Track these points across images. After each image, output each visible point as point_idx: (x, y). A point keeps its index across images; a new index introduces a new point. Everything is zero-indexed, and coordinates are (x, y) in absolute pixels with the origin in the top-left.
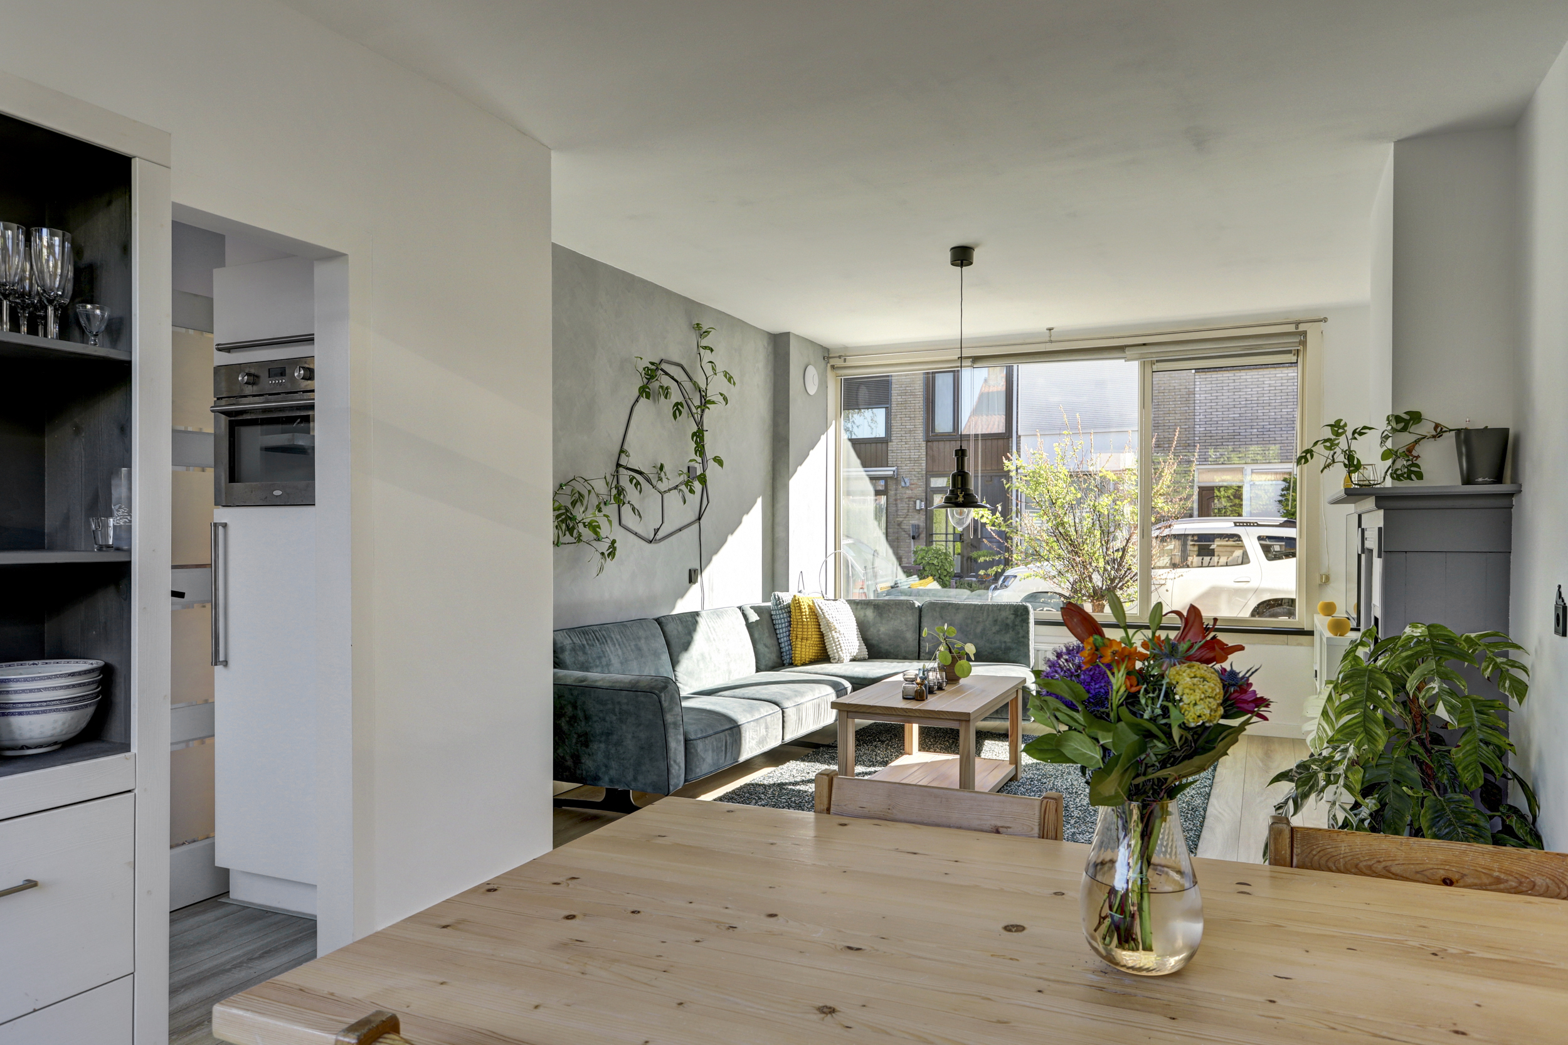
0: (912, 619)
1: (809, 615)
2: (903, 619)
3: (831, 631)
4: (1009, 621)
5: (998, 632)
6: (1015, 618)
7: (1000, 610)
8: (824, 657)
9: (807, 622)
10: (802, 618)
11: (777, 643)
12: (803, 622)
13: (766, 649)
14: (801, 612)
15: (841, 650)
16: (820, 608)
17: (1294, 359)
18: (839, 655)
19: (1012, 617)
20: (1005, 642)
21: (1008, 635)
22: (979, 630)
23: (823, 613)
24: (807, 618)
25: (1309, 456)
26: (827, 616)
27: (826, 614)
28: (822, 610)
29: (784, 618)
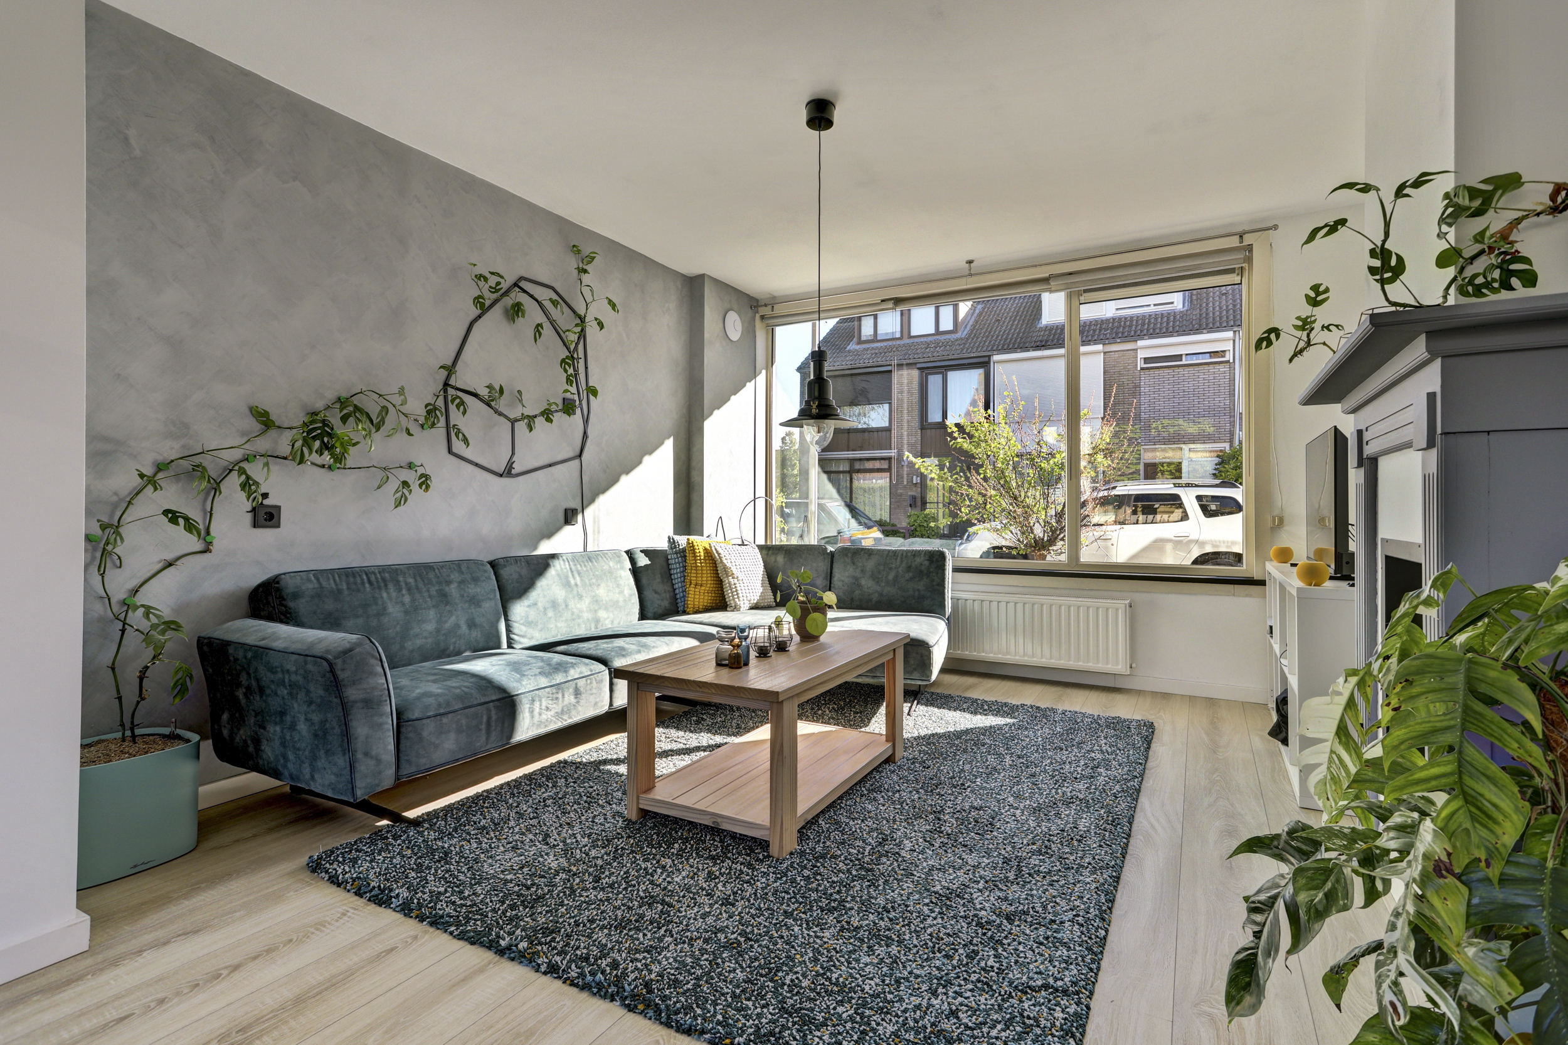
0: (822, 565)
1: (704, 559)
2: (814, 565)
3: (728, 576)
4: (923, 568)
5: (911, 579)
6: (930, 564)
7: (914, 556)
8: (721, 603)
9: (702, 567)
10: (696, 563)
11: (671, 590)
12: (697, 566)
13: (656, 596)
14: (695, 556)
15: (738, 598)
16: (717, 552)
17: (1237, 279)
18: (735, 602)
19: (927, 563)
20: (918, 590)
21: (922, 583)
22: (891, 577)
23: (720, 558)
24: (701, 563)
25: (1273, 336)
26: (725, 561)
27: (724, 559)
28: (719, 554)
29: (679, 563)
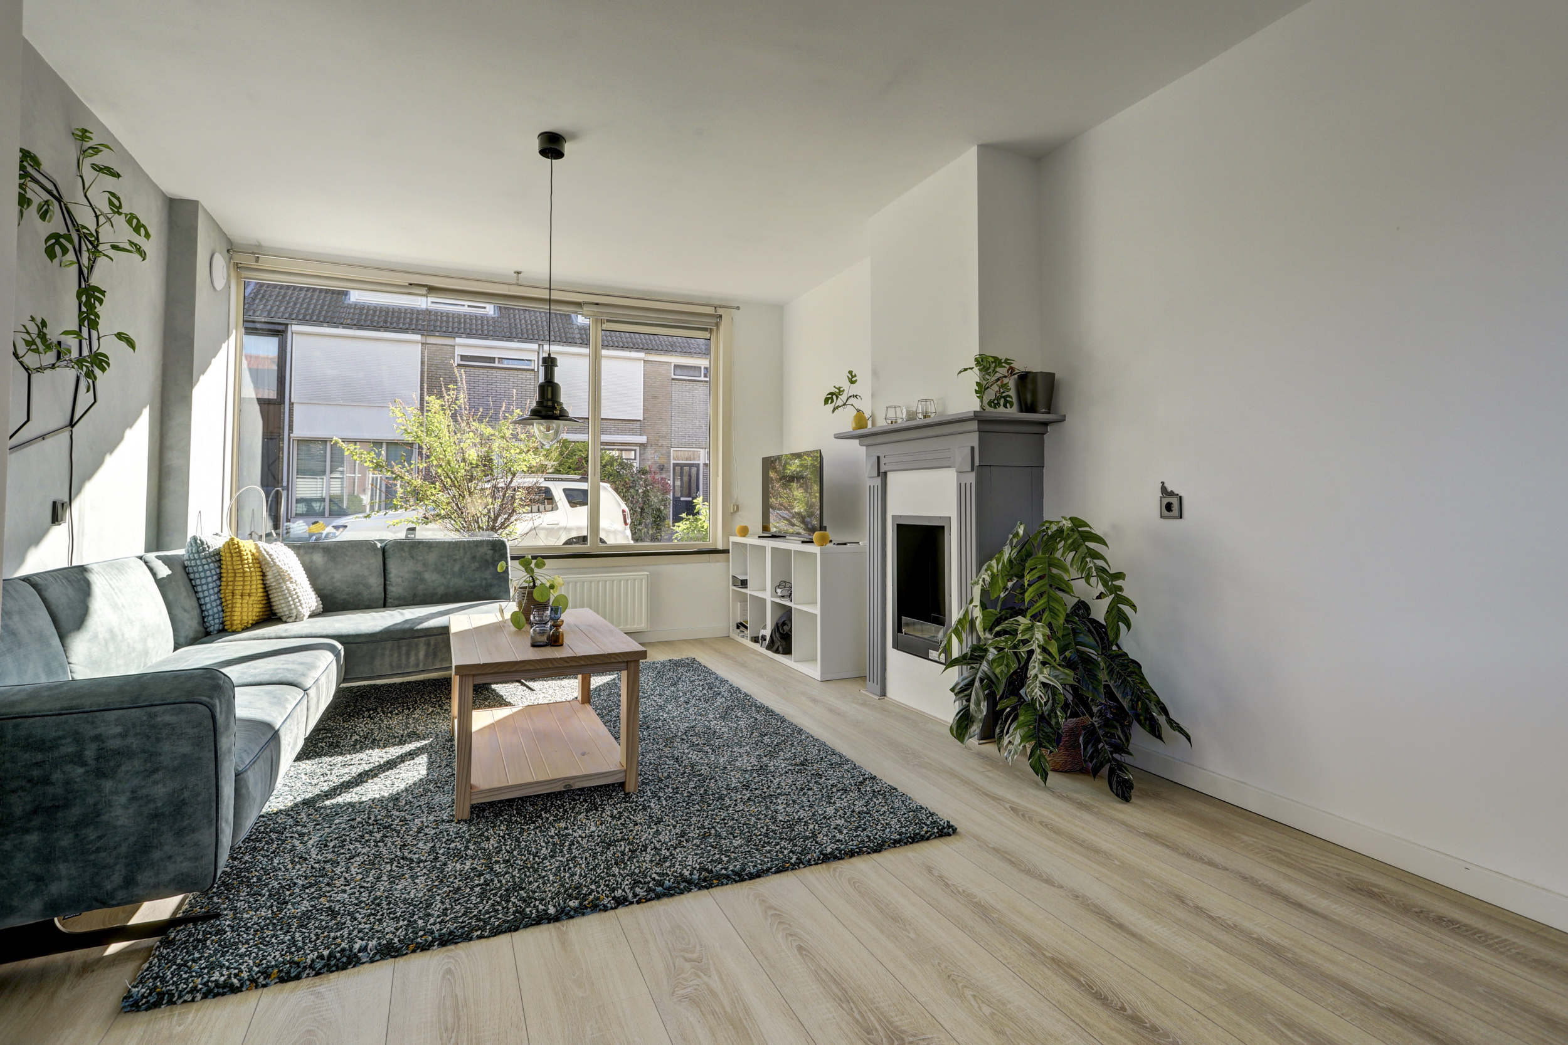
0: (376, 562)
1: (253, 563)
2: (365, 562)
3: (285, 581)
4: (488, 557)
5: (478, 569)
6: (494, 553)
7: (477, 546)
8: (270, 616)
9: (251, 572)
10: (243, 568)
11: (197, 605)
12: (244, 572)
13: (186, 615)
14: (242, 560)
15: (301, 605)
16: (267, 553)
18: (298, 611)
19: (490, 552)
20: (485, 579)
21: (488, 572)
22: (456, 569)
23: (272, 559)
24: (249, 568)
25: (834, 397)
26: (278, 563)
27: (277, 560)
28: (270, 556)
29: (210, 570)
